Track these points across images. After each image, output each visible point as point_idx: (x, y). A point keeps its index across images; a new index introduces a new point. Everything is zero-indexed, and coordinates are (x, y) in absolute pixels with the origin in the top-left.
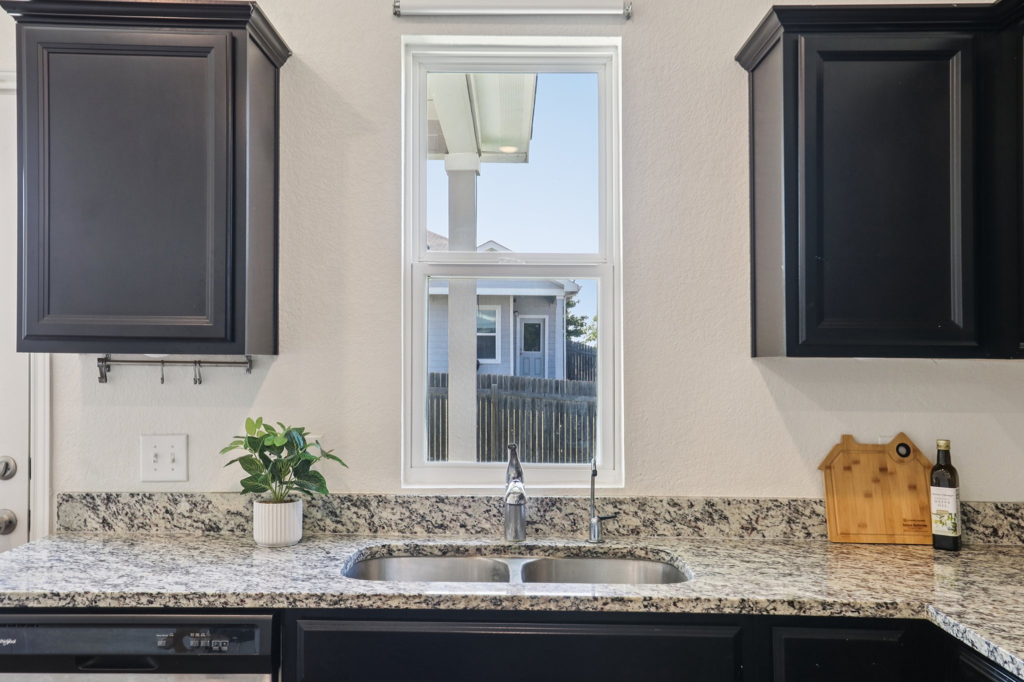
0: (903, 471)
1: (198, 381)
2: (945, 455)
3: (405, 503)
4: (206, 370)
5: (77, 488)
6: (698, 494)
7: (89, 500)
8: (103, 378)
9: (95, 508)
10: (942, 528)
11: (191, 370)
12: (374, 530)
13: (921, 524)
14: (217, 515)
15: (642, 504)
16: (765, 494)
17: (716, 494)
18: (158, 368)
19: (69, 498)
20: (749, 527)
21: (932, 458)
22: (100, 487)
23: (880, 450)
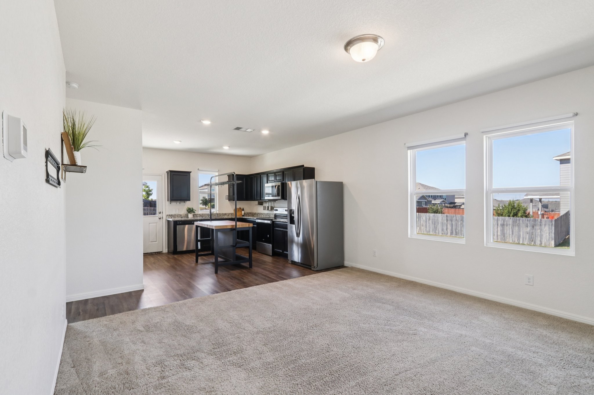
0: (240, 210)
1: (180, 204)
2: (243, 209)
3: (200, 214)
4: (181, 203)
5: (168, 214)
6: (224, 213)
7: (170, 215)
8: (170, 204)
9: (170, 216)
10: (243, 214)
11: (179, 203)
12: (197, 217)
13: (241, 214)
14: (182, 216)
15: (220, 214)
16: (229, 213)
17: (226, 213)
18: (176, 203)
19: (168, 215)
20: (228, 215)
21: (242, 209)
22: (171, 214)
23: (238, 208)
